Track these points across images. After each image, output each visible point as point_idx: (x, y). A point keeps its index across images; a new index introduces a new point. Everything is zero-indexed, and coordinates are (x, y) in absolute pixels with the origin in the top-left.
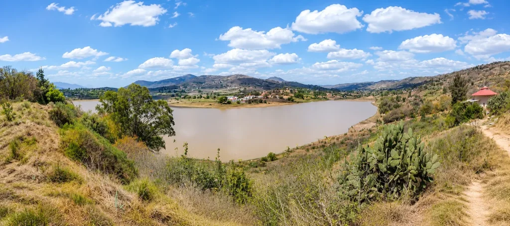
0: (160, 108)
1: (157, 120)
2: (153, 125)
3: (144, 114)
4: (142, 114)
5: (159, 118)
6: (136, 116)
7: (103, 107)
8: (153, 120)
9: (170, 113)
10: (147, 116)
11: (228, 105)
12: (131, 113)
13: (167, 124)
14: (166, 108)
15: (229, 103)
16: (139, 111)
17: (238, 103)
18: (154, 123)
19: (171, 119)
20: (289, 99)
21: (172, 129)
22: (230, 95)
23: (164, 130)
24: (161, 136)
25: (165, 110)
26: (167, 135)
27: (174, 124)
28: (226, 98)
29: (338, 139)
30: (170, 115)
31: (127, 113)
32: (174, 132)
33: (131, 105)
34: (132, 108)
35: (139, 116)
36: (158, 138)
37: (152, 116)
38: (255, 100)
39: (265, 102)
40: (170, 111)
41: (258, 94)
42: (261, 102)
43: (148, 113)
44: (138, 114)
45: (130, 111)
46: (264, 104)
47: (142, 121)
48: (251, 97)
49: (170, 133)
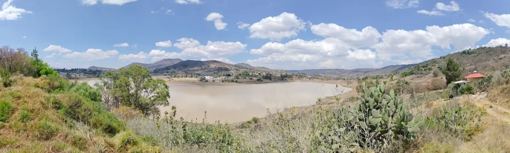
0: (159, 85)
1: (156, 95)
2: (152, 99)
4: (142, 90)
5: (158, 93)
6: (136, 91)
7: (103, 84)
8: (153, 94)
9: (167, 88)
10: (147, 92)
11: (207, 83)
12: (132, 89)
13: (164, 97)
14: (164, 85)
15: (207, 81)
16: (140, 88)
17: (214, 81)
18: (153, 97)
19: (168, 93)
20: (258, 80)
21: (167, 101)
22: (207, 75)
23: (161, 102)
24: (158, 107)
25: (163, 86)
26: (163, 105)
27: (169, 98)
28: (205, 78)
29: (306, 109)
30: (166, 90)
31: (128, 89)
32: (168, 103)
33: (132, 83)
34: (133, 85)
35: (139, 91)
36: (155, 108)
37: (152, 92)
38: (228, 80)
39: (237, 82)
40: (166, 87)
41: (229, 75)
42: (233, 82)
43: (148, 89)
44: (139, 90)
45: (131, 87)
46: (236, 83)
47: (142, 95)
48: (224, 77)
49: (165, 104)
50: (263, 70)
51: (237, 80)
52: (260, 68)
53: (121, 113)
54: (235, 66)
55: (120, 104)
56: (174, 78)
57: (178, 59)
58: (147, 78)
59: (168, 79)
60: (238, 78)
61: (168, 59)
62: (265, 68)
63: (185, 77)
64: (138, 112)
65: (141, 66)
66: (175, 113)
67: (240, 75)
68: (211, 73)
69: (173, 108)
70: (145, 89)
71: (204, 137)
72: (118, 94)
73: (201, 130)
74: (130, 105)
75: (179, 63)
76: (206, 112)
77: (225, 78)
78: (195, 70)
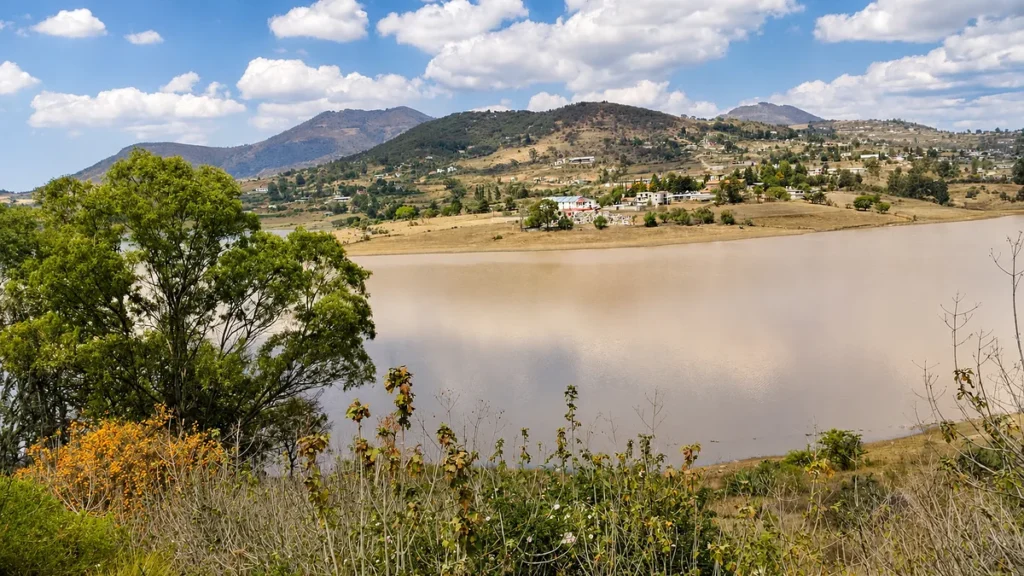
0: (307, 266)
1: (296, 326)
2: (276, 352)
3: (222, 308)
4: (211, 306)
5: (306, 317)
6: (174, 318)
8: (277, 328)
9: (353, 283)
10: (241, 315)
11: (564, 236)
12: (145, 308)
13: (342, 337)
15: (565, 225)
16: (194, 295)
17: (601, 224)
18: (277, 340)
19: (365, 311)
21: (364, 358)
22: (568, 192)
23: (327, 366)
24: (309, 395)
26: (339, 383)
27: (372, 335)
28: (554, 206)
30: (353, 291)
31: (120, 310)
32: (371, 369)
33: (141, 270)
34: (148, 285)
35: (191, 319)
36: (295, 408)
37: (268, 313)
38: (678, 213)
39: (728, 220)
40: (354, 275)
41: (686, 185)
42: (709, 221)
43: (242, 295)
44: (188, 309)
45: (136, 299)
46: (725, 229)
47: (214, 337)
48: (656, 198)
49: (353, 375)
50: (898, 136)
51: (728, 207)
52: (873, 124)
53: (88, 471)
54: (721, 126)
55: (72, 413)
56: (386, 225)
57: (403, 110)
58: (231, 232)
59: (358, 233)
60: (735, 199)
61: (348, 112)
62: (906, 126)
63: (447, 213)
64: (194, 440)
65: (186, 161)
66: (404, 410)
67: (750, 179)
68: (585, 177)
69: (398, 379)
70: (226, 298)
71: (569, 539)
72: (55, 355)
73: (554, 495)
74: (141, 411)
75: (411, 132)
76: (572, 392)
77: (665, 202)
78: (500, 169)
